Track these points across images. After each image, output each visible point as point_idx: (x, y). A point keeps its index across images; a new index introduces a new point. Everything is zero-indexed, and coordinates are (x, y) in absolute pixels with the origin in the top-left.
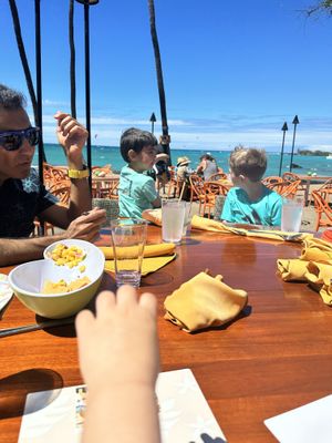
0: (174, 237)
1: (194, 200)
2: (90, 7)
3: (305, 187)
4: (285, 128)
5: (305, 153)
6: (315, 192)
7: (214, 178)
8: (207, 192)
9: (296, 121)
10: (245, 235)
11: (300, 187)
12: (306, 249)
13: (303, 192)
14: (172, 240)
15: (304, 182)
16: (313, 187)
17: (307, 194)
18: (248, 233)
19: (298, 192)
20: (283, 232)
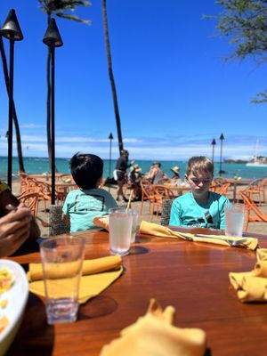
0: (122, 247)
1: (145, 200)
2: (56, 48)
3: (233, 188)
4: (214, 143)
5: (230, 161)
6: (242, 192)
7: (160, 182)
8: (155, 193)
9: (222, 137)
10: (192, 240)
11: (229, 189)
12: (259, 262)
13: (232, 193)
14: (120, 250)
15: (232, 184)
16: (239, 189)
17: (235, 194)
18: (195, 239)
19: (228, 193)
20: (228, 237)
